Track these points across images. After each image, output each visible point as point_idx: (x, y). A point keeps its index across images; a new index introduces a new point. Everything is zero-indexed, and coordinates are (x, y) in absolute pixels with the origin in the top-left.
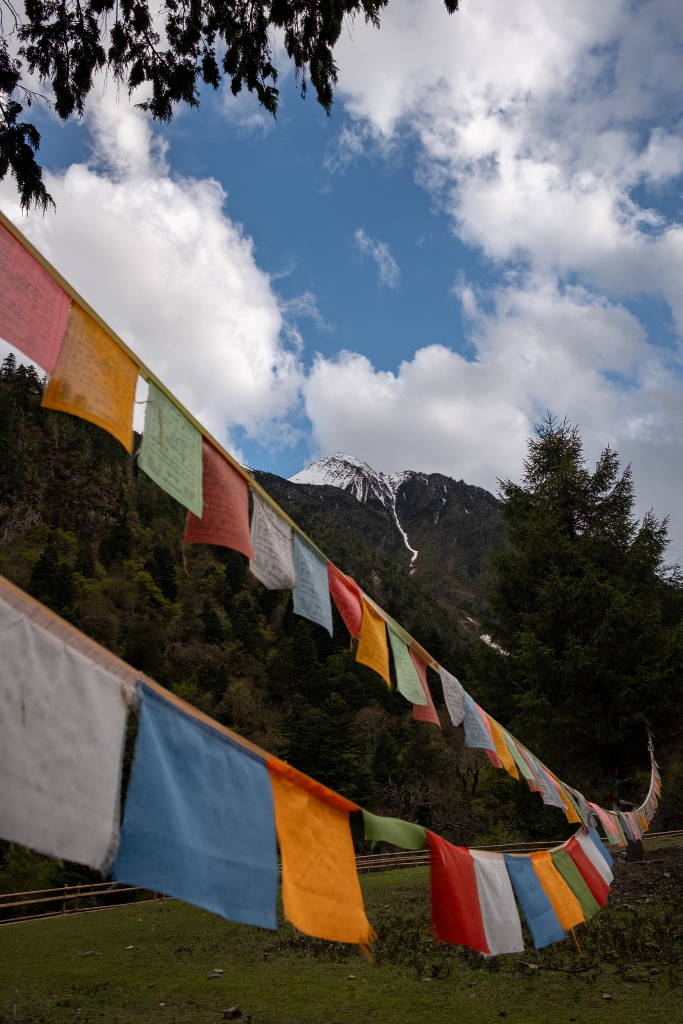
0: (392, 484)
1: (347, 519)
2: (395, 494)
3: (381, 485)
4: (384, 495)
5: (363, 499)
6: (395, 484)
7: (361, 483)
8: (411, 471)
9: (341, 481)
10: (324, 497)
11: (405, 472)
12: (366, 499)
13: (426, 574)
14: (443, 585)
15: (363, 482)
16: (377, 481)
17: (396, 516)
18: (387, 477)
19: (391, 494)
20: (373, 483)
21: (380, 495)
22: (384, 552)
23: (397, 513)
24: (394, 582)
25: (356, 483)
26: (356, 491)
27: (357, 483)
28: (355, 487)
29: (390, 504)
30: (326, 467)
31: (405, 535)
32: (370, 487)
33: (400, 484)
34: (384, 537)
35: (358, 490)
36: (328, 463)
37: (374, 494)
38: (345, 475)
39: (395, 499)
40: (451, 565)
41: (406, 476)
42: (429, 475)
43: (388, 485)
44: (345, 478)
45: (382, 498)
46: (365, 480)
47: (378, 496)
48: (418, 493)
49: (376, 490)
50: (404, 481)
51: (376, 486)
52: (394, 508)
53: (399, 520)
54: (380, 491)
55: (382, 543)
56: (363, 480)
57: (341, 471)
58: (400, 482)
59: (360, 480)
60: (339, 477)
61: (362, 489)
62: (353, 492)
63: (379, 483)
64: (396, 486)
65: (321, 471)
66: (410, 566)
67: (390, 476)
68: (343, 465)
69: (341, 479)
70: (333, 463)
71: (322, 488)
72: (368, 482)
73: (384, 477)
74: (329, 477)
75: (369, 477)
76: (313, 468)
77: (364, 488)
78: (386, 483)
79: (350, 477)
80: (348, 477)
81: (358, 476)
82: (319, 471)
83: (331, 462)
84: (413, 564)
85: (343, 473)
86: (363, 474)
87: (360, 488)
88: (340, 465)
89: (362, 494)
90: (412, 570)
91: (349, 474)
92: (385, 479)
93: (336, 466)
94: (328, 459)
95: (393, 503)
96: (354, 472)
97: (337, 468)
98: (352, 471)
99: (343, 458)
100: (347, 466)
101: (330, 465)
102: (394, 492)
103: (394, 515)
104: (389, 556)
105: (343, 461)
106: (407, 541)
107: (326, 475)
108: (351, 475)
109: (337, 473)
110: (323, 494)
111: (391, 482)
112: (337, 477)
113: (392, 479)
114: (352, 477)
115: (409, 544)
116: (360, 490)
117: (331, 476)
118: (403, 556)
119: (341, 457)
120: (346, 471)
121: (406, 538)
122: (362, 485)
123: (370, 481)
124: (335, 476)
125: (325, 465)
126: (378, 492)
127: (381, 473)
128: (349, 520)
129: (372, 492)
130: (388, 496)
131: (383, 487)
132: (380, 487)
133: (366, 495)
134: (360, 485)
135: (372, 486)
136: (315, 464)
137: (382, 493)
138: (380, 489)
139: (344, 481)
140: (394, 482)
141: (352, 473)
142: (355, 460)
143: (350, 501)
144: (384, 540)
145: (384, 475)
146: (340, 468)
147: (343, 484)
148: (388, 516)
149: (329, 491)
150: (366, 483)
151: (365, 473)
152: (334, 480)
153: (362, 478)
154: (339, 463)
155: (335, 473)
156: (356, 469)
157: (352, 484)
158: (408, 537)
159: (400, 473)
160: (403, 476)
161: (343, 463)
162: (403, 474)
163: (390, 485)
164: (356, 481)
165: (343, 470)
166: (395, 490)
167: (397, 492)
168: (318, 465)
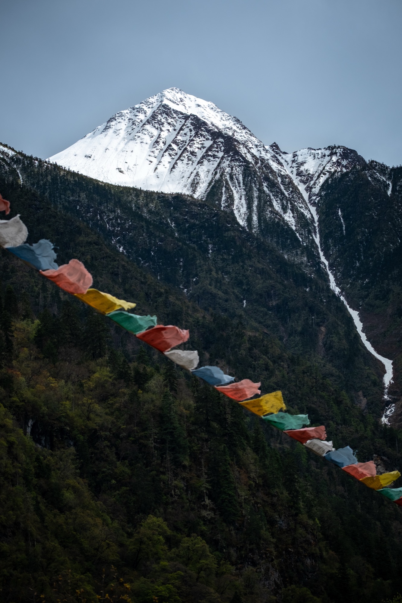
0: (307, 178)
1: (240, 284)
2: (314, 204)
4: (294, 209)
5: (249, 220)
6: (310, 177)
7: (241, 178)
8: (345, 149)
10: (178, 225)
11: (332, 150)
12: (255, 218)
15: (245, 176)
16: (272, 171)
17: (327, 263)
18: (289, 157)
19: (307, 208)
20: (267, 179)
23: (327, 257)
25: (228, 177)
26: (231, 198)
27: (231, 178)
28: (228, 189)
29: (310, 232)
30: (148, 127)
31: (354, 314)
32: (260, 190)
33: (322, 180)
34: (323, 329)
35: (236, 196)
36: (154, 117)
37: (272, 206)
38: (200, 154)
39: (316, 218)
41: (334, 159)
42: (393, 169)
43: (296, 181)
45: (289, 218)
46: (248, 171)
47: (282, 213)
48: (374, 214)
49: (276, 196)
50: (332, 174)
51: (273, 185)
52: (317, 240)
53: (335, 276)
54: (283, 198)
55: (321, 344)
56: (245, 170)
57: (188, 142)
58: (322, 175)
59: (236, 169)
60: (186, 157)
61: (244, 193)
62: (226, 201)
63: (279, 176)
64: (314, 184)
65: (139, 137)
66: (383, 399)
67: (297, 153)
68: (192, 127)
69: (190, 162)
70: (167, 120)
71: (170, 203)
72: (255, 177)
73: (283, 156)
74: (163, 156)
75: (256, 163)
76: (119, 126)
77: (247, 190)
78: (290, 175)
79: (212, 159)
80: (209, 161)
81: (231, 161)
82: (136, 137)
83: (160, 116)
84: (391, 395)
85: (193, 147)
86: (242, 156)
87: (239, 190)
88: (184, 127)
89: (245, 206)
90: (390, 408)
91: (210, 153)
92: (286, 161)
93: (174, 126)
94: (151, 106)
95: (315, 227)
96: (220, 148)
97: (176, 132)
98: (216, 146)
99: (184, 102)
100: (202, 130)
101: (160, 125)
102: (312, 200)
103: (323, 262)
104: (341, 375)
105: (189, 117)
106: (363, 331)
107: (154, 149)
108: (214, 156)
109: (178, 145)
110: (174, 217)
111: (302, 171)
112: (181, 158)
113: (302, 164)
114: (218, 160)
115: (368, 340)
116: (241, 196)
117: (167, 153)
118: (368, 377)
119: (181, 101)
120: (200, 143)
121: (359, 325)
122: (244, 184)
123: (259, 174)
124: (176, 154)
125: (148, 122)
126: (279, 202)
127: (274, 146)
128: (244, 287)
129: (268, 201)
130: (302, 211)
131: (289, 187)
132: (282, 187)
133: (255, 208)
134: (239, 183)
135: (265, 184)
136: (123, 117)
137: (289, 204)
138: (283, 194)
139: (199, 170)
140: (308, 172)
141: (215, 149)
142: (212, 108)
143: (236, 237)
144: (323, 336)
145: (283, 151)
146: (185, 134)
147: (198, 178)
148: (311, 266)
149: (187, 210)
150: (252, 178)
151: (246, 154)
152: (176, 163)
153: (240, 166)
154: (180, 120)
155: (174, 146)
156: (225, 141)
157: (220, 181)
158: (361, 320)
159: (320, 149)
160: (327, 159)
161: (189, 121)
162: (328, 152)
163: (300, 178)
164: (230, 172)
165: (193, 140)
166: (315, 195)
167: (319, 201)
168: (131, 121)
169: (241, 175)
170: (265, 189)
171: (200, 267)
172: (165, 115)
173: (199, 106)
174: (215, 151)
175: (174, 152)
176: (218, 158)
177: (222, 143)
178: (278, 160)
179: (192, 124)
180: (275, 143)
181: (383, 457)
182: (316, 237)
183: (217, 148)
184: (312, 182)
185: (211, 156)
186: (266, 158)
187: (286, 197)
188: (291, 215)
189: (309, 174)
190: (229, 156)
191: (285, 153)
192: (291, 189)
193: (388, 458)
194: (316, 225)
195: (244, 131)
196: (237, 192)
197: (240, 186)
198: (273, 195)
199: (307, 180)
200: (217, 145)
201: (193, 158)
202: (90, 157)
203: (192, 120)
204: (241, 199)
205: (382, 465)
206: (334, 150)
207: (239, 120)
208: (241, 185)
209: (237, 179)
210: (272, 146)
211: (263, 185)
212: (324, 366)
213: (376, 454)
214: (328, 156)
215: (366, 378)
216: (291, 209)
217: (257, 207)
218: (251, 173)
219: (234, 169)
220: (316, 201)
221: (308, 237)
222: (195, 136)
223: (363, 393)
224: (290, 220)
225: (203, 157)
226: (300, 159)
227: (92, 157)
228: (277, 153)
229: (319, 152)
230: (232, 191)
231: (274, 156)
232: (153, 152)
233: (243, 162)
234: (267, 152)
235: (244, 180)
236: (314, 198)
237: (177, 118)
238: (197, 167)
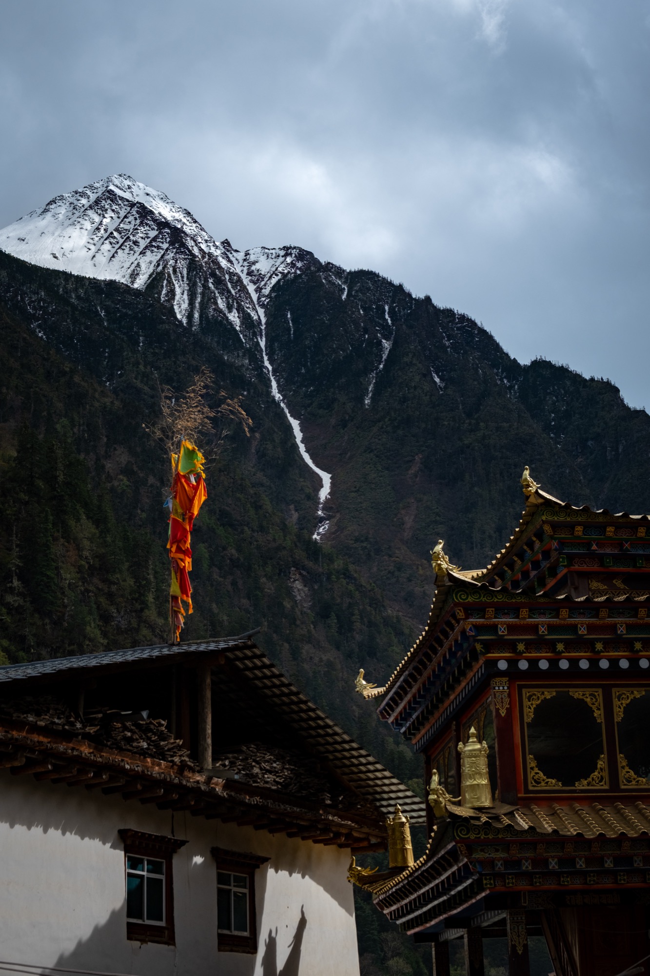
0: (257, 278)
1: (170, 380)
2: (263, 306)
3: (231, 280)
4: (240, 309)
5: (190, 316)
6: (261, 277)
7: (185, 272)
8: (301, 250)
9: (132, 259)
10: (108, 313)
11: (287, 251)
12: (196, 315)
13: (357, 540)
14: (396, 573)
15: (190, 270)
16: (220, 268)
17: (270, 368)
18: (241, 256)
19: (254, 309)
20: (213, 275)
21: (230, 308)
22: (260, 475)
23: (271, 362)
25: (171, 270)
26: (172, 293)
27: (175, 271)
28: (170, 282)
29: (255, 334)
30: (90, 212)
31: (295, 424)
32: (205, 287)
33: (274, 281)
35: (178, 291)
36: (97, 202)
37: (216, 303)
38: (143, 244)
39: (264, 320)
40: (409, 521)
41: (289, 260)
42: (350, 273)
43: (246, 280)
44: (143, 253)
45: (234, 317)
46: (193, 265)
47: (226, 312)
48: (326, 319)
49: (221, 294)
50: (284, 275)
51: (219, 282)
52: (263, 344)
53: (278, 382)
54: (229, 296)
55: (253, 451)
56: (190, 263)
57: (131, 231)
58: (274, 276)
59: (180, 263)
60: (128, 246)
61: (187, 288)
62: (167, 295)
63: (227, 273)
64: (265, 285)
65: (79, 222)
66: (316, 514)
67: (250, 252)
68: (137, 216)
69: (132, 252)
70: (111, 206)
71: (102, 289)
72: (200, 272)
73: (234, 254)
74: (103, 244)
75: (203, 257)
76: (59, 210)
77: (191, 285)
78: (240, 274)
79: (155, 250)
80: (152, 252)
81: (176, 253)
82: (75, 223)
83: (104, 202)
84: (326, 510)
85: (137, 236)
86: (188, 249)
87: (182, 285)
88: (129, 215)
89: (187, 302)
90: (323, 525)
91: (154, 244)
92: (237, 259)
93: (118, 213)
94: (95, 191)
95: (261, 330)
96: (166, 239)
97: (120, 220)
98: (161, 237)
99: (132, 190)
100: (147, 219)
101: (102, 211)
102: (260, 302)
103: (266, 367)
104: (272, 485)
105: (135, 204)
106: (302, 442)
107: (94, 237)
108: (158, 247)
109: (120, 234)
110: (105, 305)
111: (253, 271)
112: (123, 247)
113: (254, 263)
114: (162, 252)
115: (307, 451)
116: (183, 291)
117: (107, 242)
118: (302, 489)
119: (129, 188)
120: (145, 232)
121: (298, 435)
122: (188, 278)
123: (205, 269)
124: (118, 243)
125: (91, 207)
126: (224, 300)
127: (226, 243)
128: (174, 384)
129: (213, 298)
130: (249, 311)
131: (236, 286)
132: (229, 285)
133: (197, 305)
134: (183, 277)
135: (211, 281)
136: (64, 201)
137: (235, 303)
138: (229, 292)
139: (140, 261)
140: (260, 272)
141: (160, 240)
142: (162, 198)
143: (171, 331)
144: (256, 443)
145: (235, 249)
146: (129, 222)
147: (138, 269)
148: (253, 369)
149: (119, 298)
150: (197, 273)
151: (192, 247)
152: (116, 252)
153: (185, 259)
154: (125, 207)
155: (116, 234)
156: (171, 232)
157: (162, 273)
158: (301, 431)
159: (274, 249)
160: (281, 259)
161: (135, 209)
162: (282, 253)
163: (250, 278)
164: (173, 265)
165: (137, 229)
166: (264, 296)
167: (268, 303)
168: (72, 205)
169: (185, 269)
170: (211, 285)
171: (127, 359)
172: (109, 202)
173: (148, 194)
174: (160, 242)
175: (115, 240)
176: (163, 249)
177: (168, 233)
178: (228, 257)
179: (137, 212)
180: (226, 240)
181: (302, 572)
182: (262, 340)
183: (162, 238)
184: (263, 283)
185: (155, 247)
186: (215, 254)
187: (233, 295)
188: (237, 315)
189: (261, 274)
190: (174, 248)
191: (236, 251)
192: (239, 288)
193: (308, 573)
194: (263, 328)
195: (194, 225)
196: (180, 287)
197: (183, 281)
198: (219, 293)
199: (258, 280)
200: (162, 236)
201: (136, 248)
202: (23, 240)
203: (138, 207)
204: (183, 294)
205: (300, 580)
206: (289, 251)
207: (189, 213)
208: (185, 279)
209: (180, 273)
210: (223, 243)
211: (208, 281)
212: (254, 475)
213: (294, 567)
214: (283, 256)
215: (300, 490)
216: (236, 309)
217: (200, 303)
218: (196, 268)
219: (178, 262)
220: (265, 303)
221: (253, 339)
222: (139, 225)
223: (295, 507)
224: (235, 320)
225: (146, 248)
226: (252, 258)
227: (26, 241)
228: (228, 251)
229: (273, 251)
230: (174, 285)
231: (224, 253)
232: (92, 239)
233: (188, 255)
234: (217, 248)
235: (188, 274)
236: (263, 299)
237: (122, 205)
238: (139, 257)
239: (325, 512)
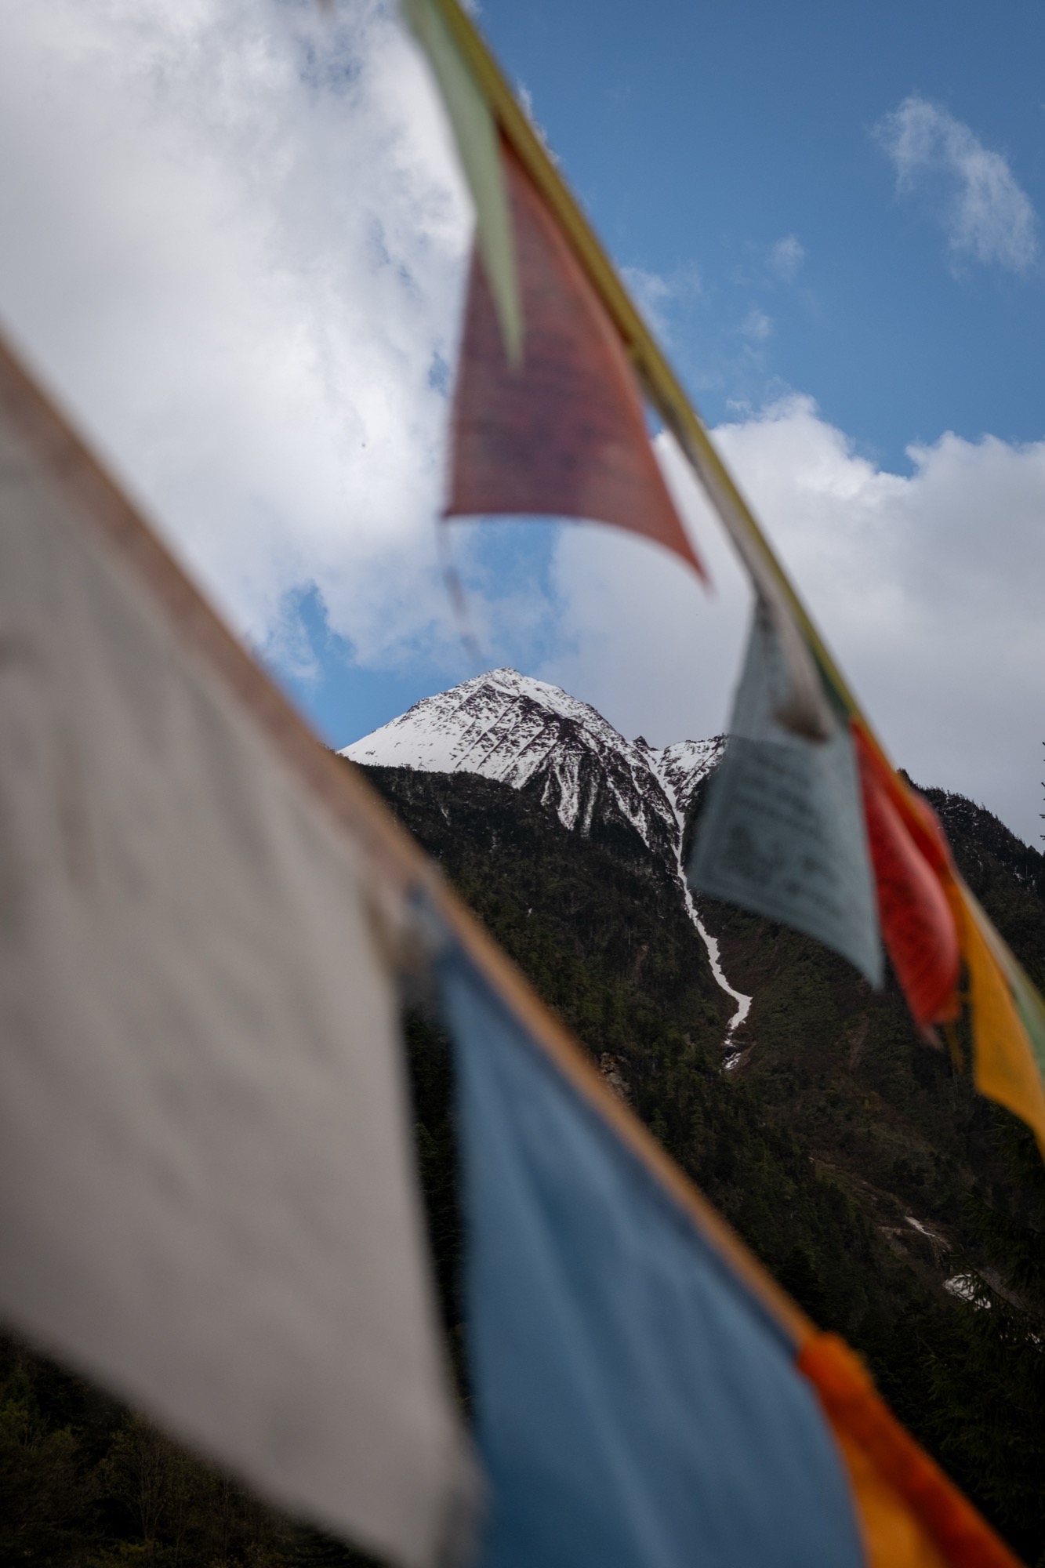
0: (677, 778)
1: (526, 885)
2: (682, 808)
3: (638, 778)
4: (648, 810)
5: (579, 821)
6: (683, 775)
7: (576, 771)
9: (509, 761)
10: (452, 811)
11: (719, 740)
12: (588, 821)
13: (775, 1071)
14: (829, 1110)
15: (582, 767)
16: (625, 764)
17: (684, 879)
18: (658, 755)
19: (669, 809)
20: (614, 772)
21: (634, 811)
22: (640, 995)
23: (688, 874)
24: (671, 1095)
25: (557, 771)
26: (556, 796)
27: (562, 770)
28: (554, 783)
29: (666, 840)
30: (461, 714)
31: (711, 943)
32: (602, 785)
33: (699, 777)
34: (645, 948)
35: (565, 794)
36: (469, 701)
37: (615, 805)
38: (523, 743)
39: (682, 825)
40: (857, 1044)
41: (720, 751)
43: (662, 781)
44: (523, 754)
45: (640, 822)
46: (588, 761)
47: (629, 815)
49: (624, 794)
50: (712, 768)
51: (622, 780)
52: (678, 853)
54: (634, 796)
55: (637, 968)
56: (583, 760)
57: (511, 730)
58: (700, 772)
59: (570, 759)
60: (505, 748)
61: (578, 790)
62: (549, 798)
63: (634, 770)
64: (687, 784)
65: (445, 727)
66: (722, 1044)
67: (670, 749)
68: (520, 712)
69: (509, 754)
70: (488, 704)
71: (448, 784)
72: (596, 769)
73: (650, 752)
74: (473, 748)
75: (602, 751)
76: (423, 716)
77: (582, 785)
78: (657, 776)
79: (539, 748)
80: (535, 751)
81: (566, 748)
82: (441, 727)
83: (478, 700)
84: (737, 1039)
85: (517, 735)
86: (581, 742)
87: (572, 787)
88: (509, 711)
89: (576, 806)
90: (732, 1059)
91: (537, 741)
92: (653, 759)
93: (496, 711)
94: (470, 690)
95: (677, 836)
96: (554, 734)
97: (498, 720)
98: (547, 732)
99: (518, 686)
100: (532, 714)
101: (476, 711)
102: (680, 804)
103: (679, 877)
104: (658, 1008)
105: (518, 699)
106: (718, 962)
107: (463, 741)
108: (543, 745)
109: (496, 734)
111: (673, 770)
112: (497, 749)
113: (675, 761)
114: (547, 749)
115: (723, 972)
116: (572, 794)
117: (479, 745)
118: (703, 1012)
119: (514, 684)
120: (527, 730)
121: (714, 953)
122: (579, 778)
123: (603, 765)
124: (492, 745)
125: (461, 708)
126: (627, 801)
127: (640, 741)
128: (531, 889)
129: (611, 799)
130: (661, 813)
131: (646, 784)
132: (636, 784)
133: (590, 809)
134: (572, 777)
135: (610, 779)
136: (429, 705)
137: (642, 805)
138: (634, 790)
139: (519, 763)
140: (682, 770)
141: (546, 736)
142: (557, 694)
143: (536, 827)
144: (642, 958)
145: (651, 747)
146: (509, 720)
147: (515, 772)
148: (657, 879)
149: (469, 792)
150: (591, 770)
151: (588, 740)
152: (489, 756)
153: (577, 755)
154: (506, 704)
155: (491, 736)
156: (561, 724)
157: (545, 772)
158: (719, 950)
159: (702, 741)
160: (711, 752)
161: (518, 704)
162: (713, 744)
163: (669, 778)
164: (560, 763)
165: (518, 727)
166: (685, 797)
167: (689, 804)
168: (439, 709)
169: (577, 767)
170: (610, 785)
171: (467, 860)
172: (485, 699)
173: (538, 690)
174: (546, 738)
175: (489, 743)
176: (548, 747)
177: (556, 727)
178: (641, 756)
179: (520, 707)
180: (641, 737)
181: (620, 1058)
182: (677, 849)
183: (549, 734)
184: (684, 782)
185: (539, 745)
186: (623, 753)
187: (639, 795)
188: (644, 818)
189: (683, 772)
190: (563, 744)
191: (653, 749)
192: (648, 786)
193: (629, 1059)
194: (681, 834)
195: (600, 722)
196: (568, 789)
197: (572, 781)
198: (620, 793)
199: (679, 780)
200: (549, 730)
201: (514, 749)
202: (372, 754)
203: (521, 702)
204: (571, 798)
205: (618, 1071)
206: (722, 741)
207: (593, 709)
208: (575, 779)
209: (570, 772)
210: (636, 741)
211: (607, 780)
212: (632, 995)
213: (607, 1051)
214: (713, 749)
215: (699, 1013)
216: (643, 812)
217: (593, 807)
218: (591, 764)
219: (568, 758)
220: (686, 805)
221: (663, 845)
222: (521, 723)
223: (692, 1035)
224: (640, 824)
225: (528, 747)
226: (673, 755)
227: (375, 755)
228: (642, 750)
229: (702, 744)
230: (559, 787)
231: (635, 752)
232: (460, 744)
233: (581, 750)
234: (626, 746)
235: (579, 773)
236: (684, 801)
237: (502, 702)
238: (517, 759)
239: (735, 1041)
